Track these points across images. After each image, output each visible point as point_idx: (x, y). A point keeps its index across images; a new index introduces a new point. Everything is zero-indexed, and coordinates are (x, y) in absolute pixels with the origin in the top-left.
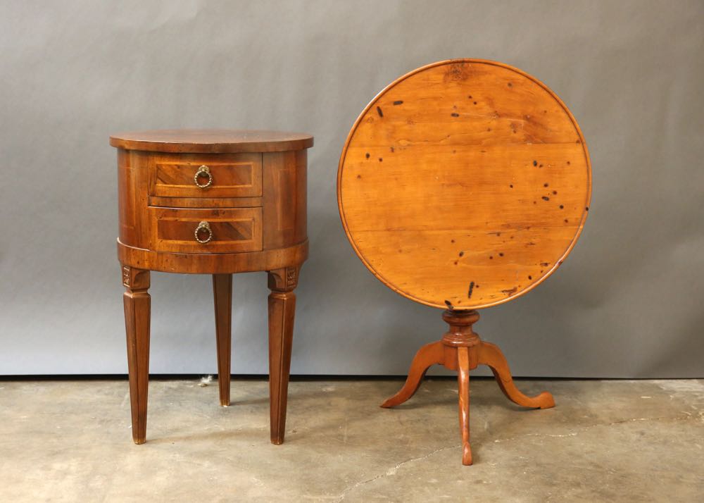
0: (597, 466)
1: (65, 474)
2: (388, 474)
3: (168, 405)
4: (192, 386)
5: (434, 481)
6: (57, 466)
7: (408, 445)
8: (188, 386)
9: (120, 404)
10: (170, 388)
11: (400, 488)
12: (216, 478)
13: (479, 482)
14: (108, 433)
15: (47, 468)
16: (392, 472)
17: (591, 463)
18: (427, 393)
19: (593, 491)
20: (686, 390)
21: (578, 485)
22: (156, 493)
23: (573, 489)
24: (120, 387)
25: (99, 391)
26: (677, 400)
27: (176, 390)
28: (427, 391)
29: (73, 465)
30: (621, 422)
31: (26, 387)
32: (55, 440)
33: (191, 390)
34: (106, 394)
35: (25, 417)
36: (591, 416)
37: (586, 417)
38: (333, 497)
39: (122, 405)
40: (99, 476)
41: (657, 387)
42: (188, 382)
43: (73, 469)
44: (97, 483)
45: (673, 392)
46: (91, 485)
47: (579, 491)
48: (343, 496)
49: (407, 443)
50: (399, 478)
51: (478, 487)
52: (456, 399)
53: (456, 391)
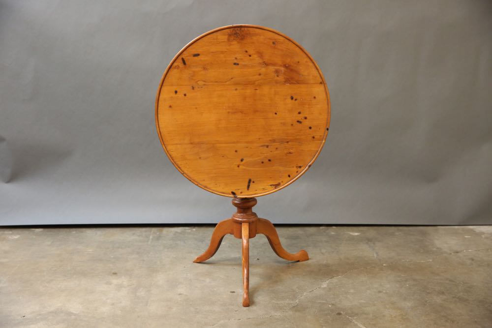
0: (451, 281)
1: (120, 287)
2: (322, 287)
3: (177, 242)
4: (189, 231)
5: (352, 291)
6: (115, 281)
7: (330, 268)
8: (187, 231)
9: (148, 242)
10: (177, 232)
11: (332, 296)
12: (215, 289)
13: (380, 292)
14: (143, 260)
15: (109, 283)
16: (324, 285)
17: (447, 279)
19: (453, 297)
20: (489, 232)
21: (443, 293)
23: (441, 296)
25: (134, 234)
26: (487, 238)
27: (181, 233)
28: (333, 233)
29: (124, 281)
30: (457, 252)
31: (89, 232)
32: (111, 265)
33: (189, 233)
34: (139, 236)
35: (91, 250)
36: (438, 248)
37: (435, 249)
38: (292, 302)
39: (149, 243)
40: (142, 288)
41: (472, 230)
42: (187, 228)
43: (125, 283)
44: (142, 293)
45: (483, 233)
46: (138, 294)
47: (445, 297)
48: (297, 301)
49: (329, 266)
50: (330, 289)
51: (381, 295)
52: (352, 238)
53: (351, 233)
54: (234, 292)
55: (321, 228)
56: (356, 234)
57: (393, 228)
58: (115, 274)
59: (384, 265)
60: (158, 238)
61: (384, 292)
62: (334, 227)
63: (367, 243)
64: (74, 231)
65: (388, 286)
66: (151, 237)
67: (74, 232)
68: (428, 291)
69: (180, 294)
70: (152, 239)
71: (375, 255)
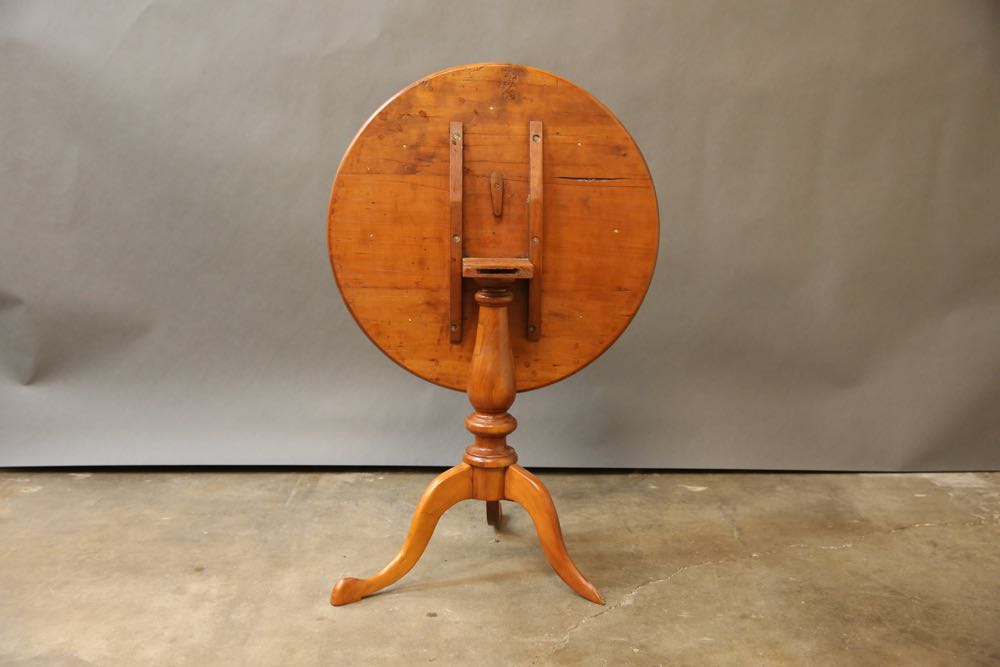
0: (894, 592)
1: (201, 599)
2: (623, 604)
4: (371, 480)
5: (685, 614)
6: (195, 586)
7: (642, 561)
8: (368, 480)
9: (285, 502)
10: (346, 483)
11: (643, 626)
12: (396, 608)
13: (744, 617)
14: (266, 541)
15: (180, 591)
16: (627, 600)
17: (886, 588)
18: (654, 490)
19: (902, 631)
20: (964, 486)
21: (879, 621)
22: (317, 631)
23: (874, 628)
24: (286, 481)
25: (262, 486)
26: (959, 498)
27: (352, 485)
28: (653, 487)
29: (212, 585)
30: (903, 528)
32: (197, 551)
33: (370, 486)
34: (270, 490)
35: (167, 518)
36: (863, 520)
37: (856, 521)
38: (555, 640)
39: (287, 504)
40: (245, 604)
41: (927, 482)
42: (367, 475)
43: (213, 591)
44: (242, 614)
45: (951, 489)
46: (233, 617)
47: (883, 630)
48: (567, 637)
49: (641, 558)
50: (639, 609)
51: (746, 624)
52: (691, 498)
53: (689, 487)
54: (434, 615)
55: (630, 476)
56: (700, 489)
57: (772, 476)
58: (200, 570)
59: (754, 555)
60: (307, 495)
61: (754, 616)
62: (656, 475)
63: (720, 508)
64: (149, 479)
65: (762, 603)
66: (294, 492)
67: (148, 481)
68: (846, 616)
69: (320, 619)
70: (295, 496)
71: (736, 534)
